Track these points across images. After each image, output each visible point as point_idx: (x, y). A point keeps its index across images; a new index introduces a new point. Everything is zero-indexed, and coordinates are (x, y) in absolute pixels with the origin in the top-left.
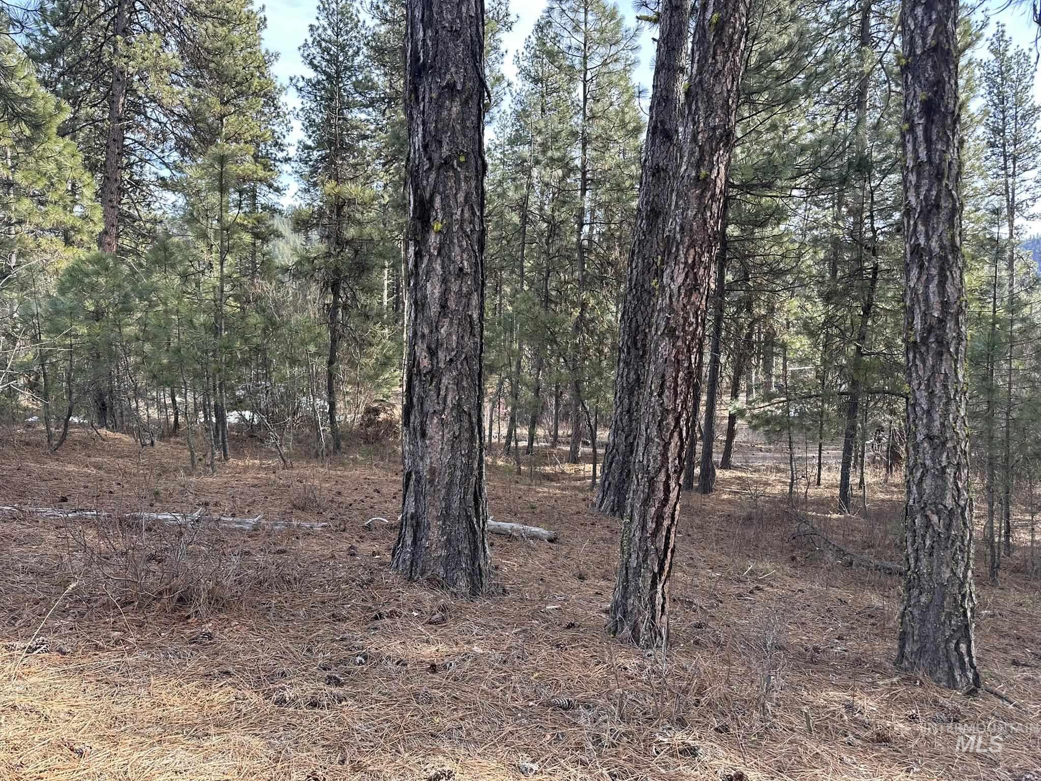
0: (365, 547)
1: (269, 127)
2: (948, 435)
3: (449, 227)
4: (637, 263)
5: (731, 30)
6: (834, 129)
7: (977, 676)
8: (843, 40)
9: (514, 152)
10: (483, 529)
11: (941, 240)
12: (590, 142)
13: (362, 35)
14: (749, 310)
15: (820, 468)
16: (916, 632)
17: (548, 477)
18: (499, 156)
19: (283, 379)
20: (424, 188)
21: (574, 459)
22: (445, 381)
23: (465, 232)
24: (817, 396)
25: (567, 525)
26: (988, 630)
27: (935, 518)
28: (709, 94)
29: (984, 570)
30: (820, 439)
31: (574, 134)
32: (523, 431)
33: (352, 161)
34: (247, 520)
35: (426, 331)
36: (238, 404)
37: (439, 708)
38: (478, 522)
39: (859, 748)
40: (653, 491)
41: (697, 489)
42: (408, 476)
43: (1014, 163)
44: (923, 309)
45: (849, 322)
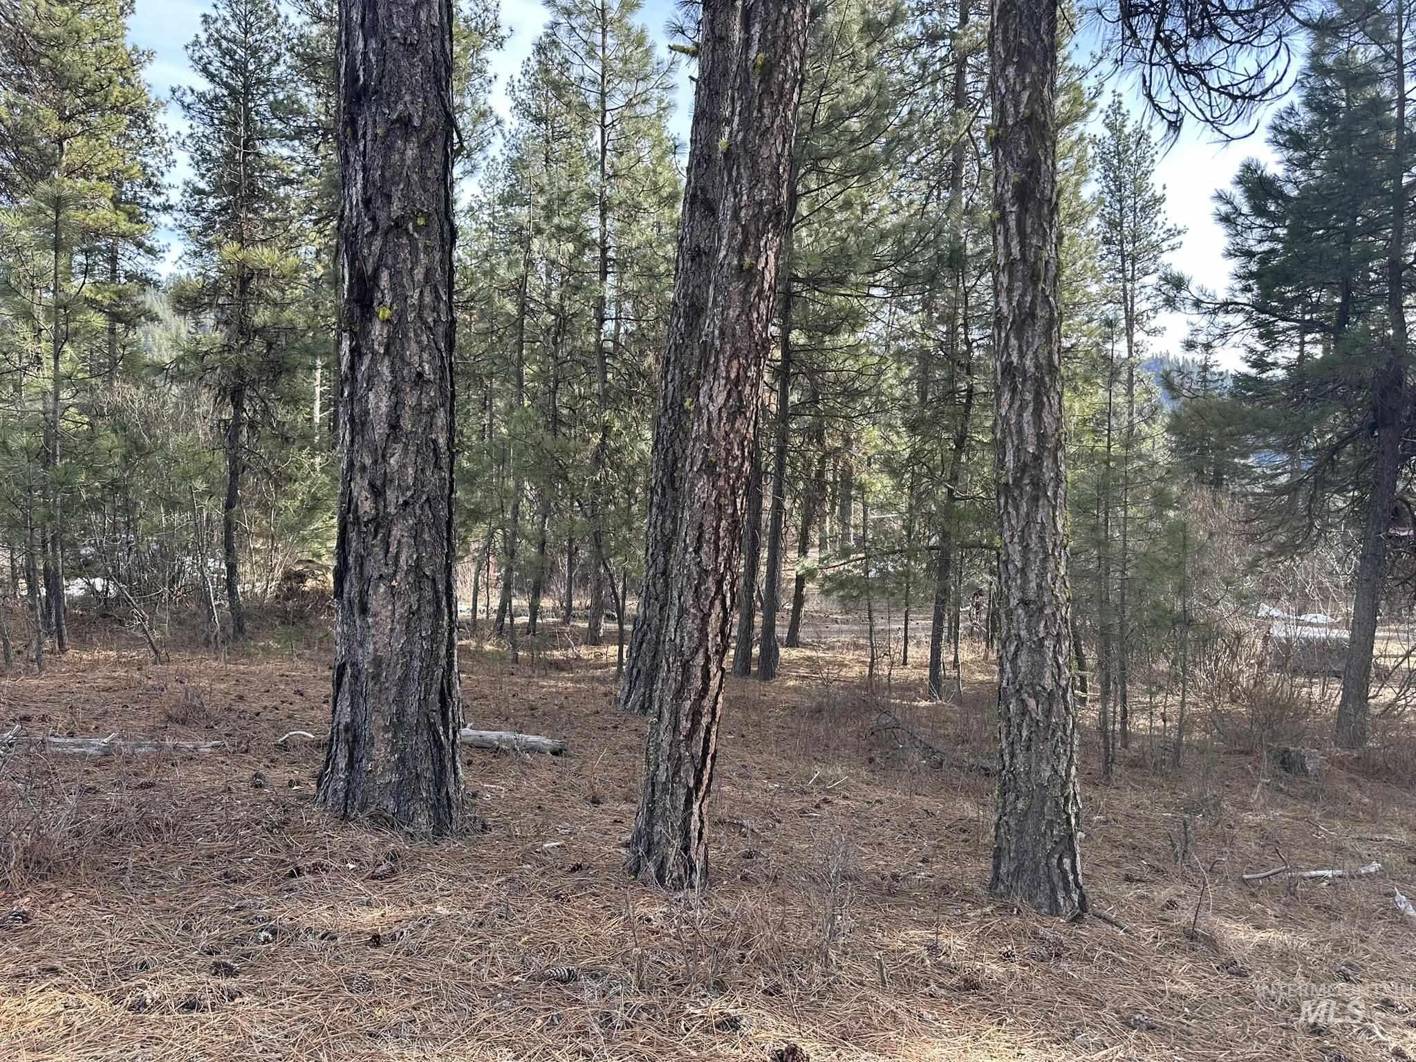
0: (278, 775)
1: (139, 158)
2: (1046, 599)
3: (401, 315)
4: (674, 375)
5: (781, 76)
6: (923, 211)
7: (1083, 897)
8: (934, 98)
9: (508, 215)
10: (454, 742)
11: (1037, 357)
12: (611, 209)
13: (284, 36)
14: (820, 440)
15: (906, 643)
16: (1013, 847)
17: (558, 666)
18: (486, 218)
19: (156, 529)
20: (365, 259)
21: (594, 639)
22: (396, 532)
23: (425, 323)
24: (901, 551)
25: (578, 730)
26: (1100, 841)
27: (1032, 703)
28: (754, 156)
29: (1096, 765)
30: (906, 607)
31: (589, 196)
32: (520, 602)
33: (268, 214)
34: (93, 741)
35: (368, 461)
36: (84, 568)
37: (382, 996)
38: (446, 733)
39: (943, 1000)
40: (688, 679)
41: (756, 675)
42: (341, 670)
43: (1133, 265)
44: (1016, 442)
45: (938, 457)
